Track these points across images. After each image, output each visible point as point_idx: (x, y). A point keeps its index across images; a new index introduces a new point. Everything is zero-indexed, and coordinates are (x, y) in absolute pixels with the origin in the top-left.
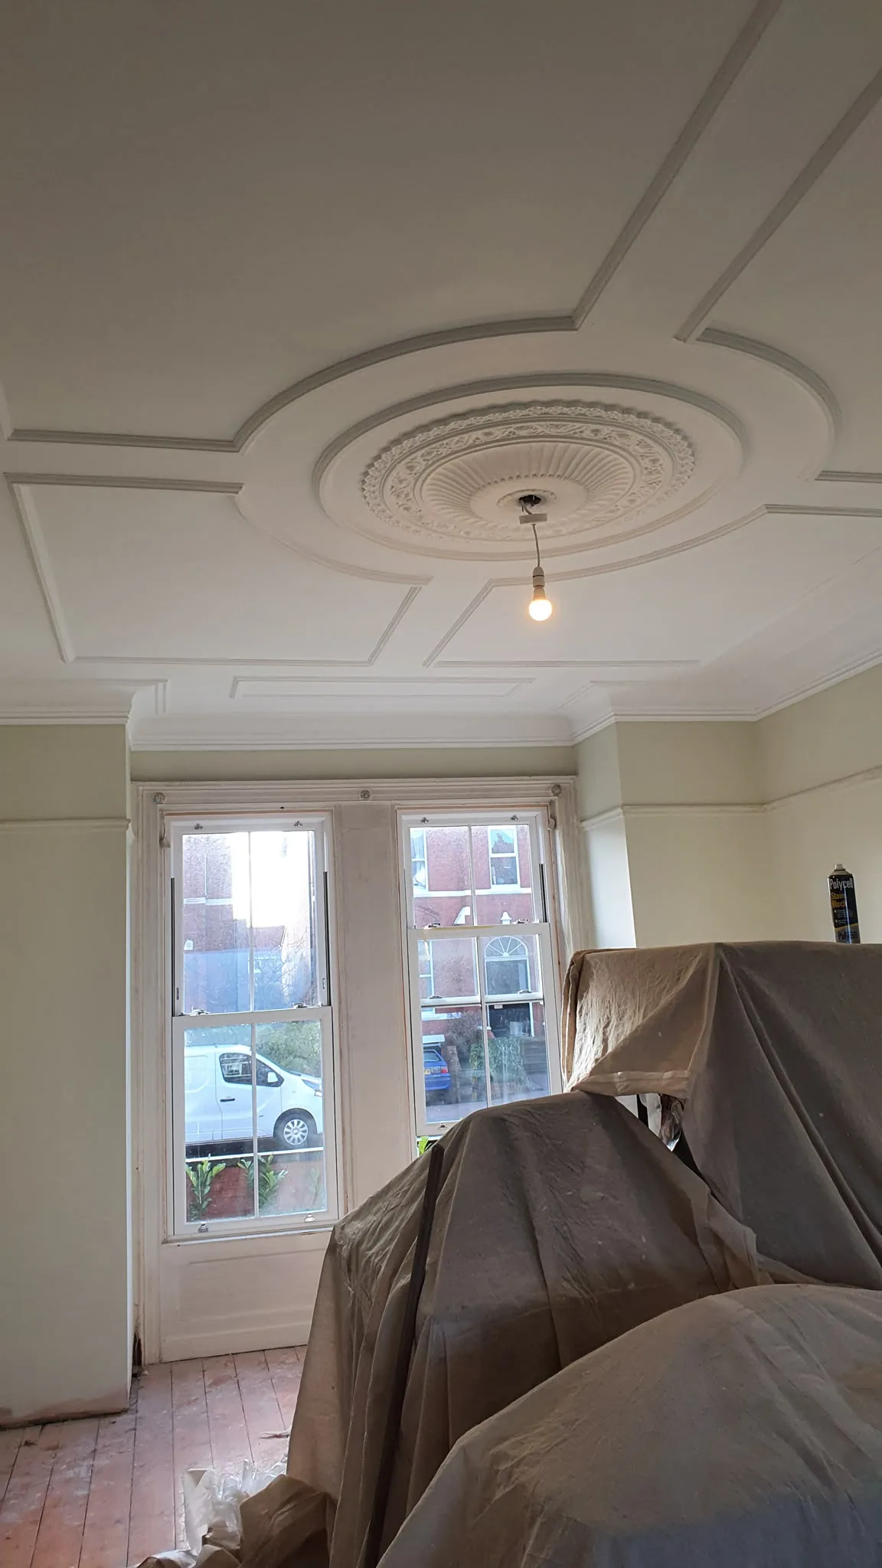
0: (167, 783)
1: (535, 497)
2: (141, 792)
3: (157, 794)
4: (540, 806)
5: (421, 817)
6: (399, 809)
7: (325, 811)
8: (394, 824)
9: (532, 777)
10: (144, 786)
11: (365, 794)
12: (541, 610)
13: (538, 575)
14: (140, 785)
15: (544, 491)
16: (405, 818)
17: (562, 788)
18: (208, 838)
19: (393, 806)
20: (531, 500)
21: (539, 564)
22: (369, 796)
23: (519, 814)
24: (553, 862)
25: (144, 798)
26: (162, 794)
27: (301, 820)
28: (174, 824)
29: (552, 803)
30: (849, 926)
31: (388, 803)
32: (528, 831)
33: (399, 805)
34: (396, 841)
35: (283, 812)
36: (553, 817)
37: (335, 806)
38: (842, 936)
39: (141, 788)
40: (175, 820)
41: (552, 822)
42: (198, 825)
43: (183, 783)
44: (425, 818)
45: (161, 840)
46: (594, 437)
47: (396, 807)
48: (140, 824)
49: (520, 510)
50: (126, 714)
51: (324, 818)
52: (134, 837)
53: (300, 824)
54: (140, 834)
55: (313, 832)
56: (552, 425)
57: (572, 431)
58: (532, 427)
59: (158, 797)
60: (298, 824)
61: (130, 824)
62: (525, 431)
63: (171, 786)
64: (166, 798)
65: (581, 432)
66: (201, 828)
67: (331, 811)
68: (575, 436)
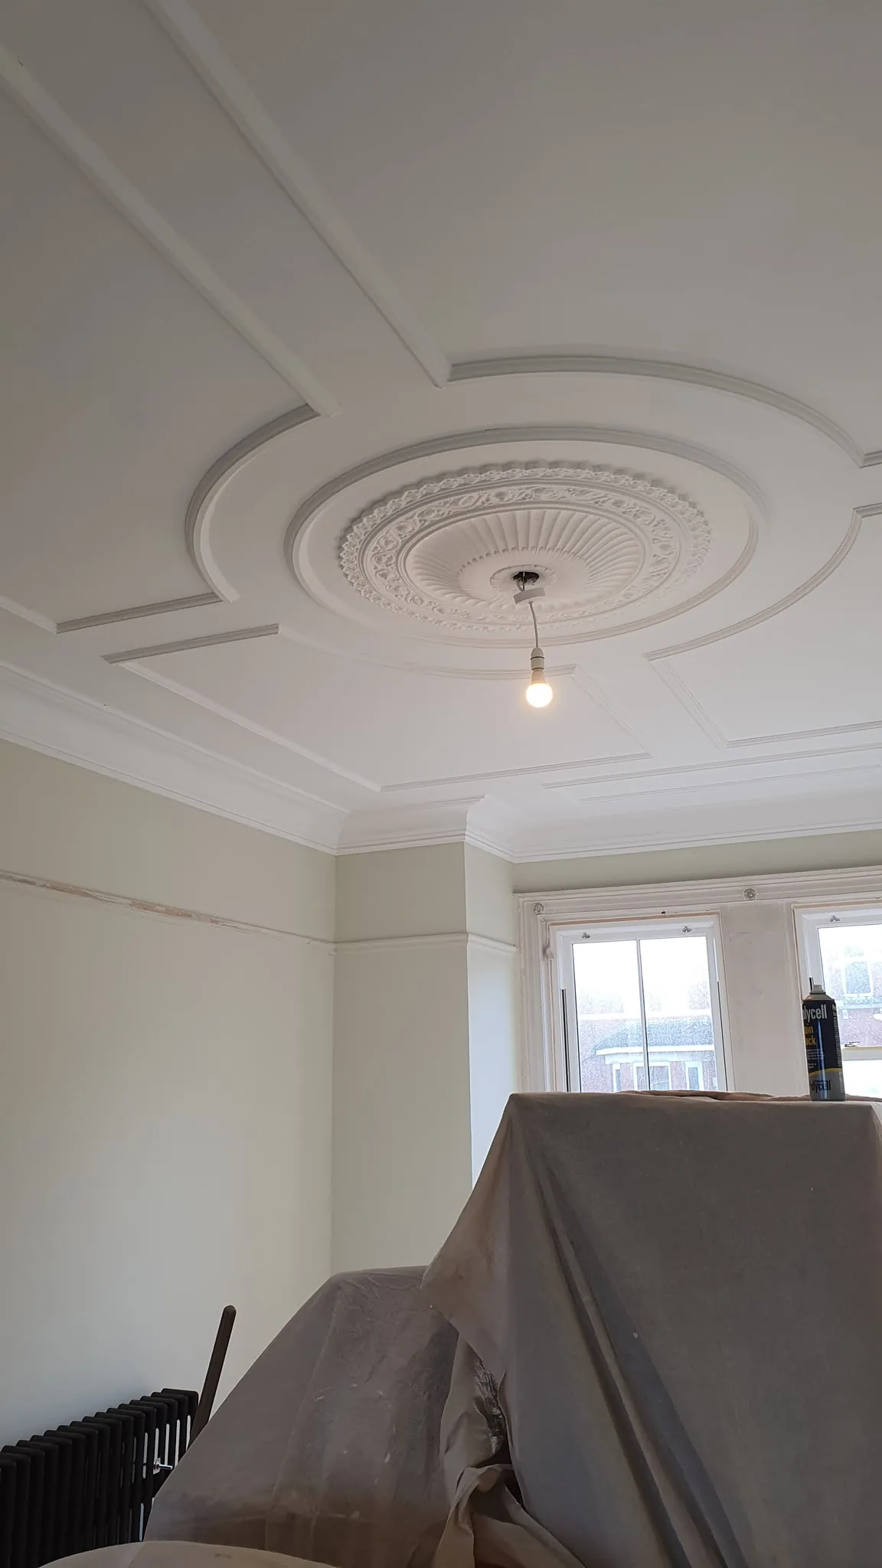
0: (545, 893)
1: (526, 573)
2: (521, 904)
3: (537, 904)
5: (829, 915)
6: (797, 907)
7: (711, 914)
8: (793, 928)
10: (523, 897)
11: (750, 893)
12: (539, 695)
13: (536, 657)
14: (520, 897)
16: (806, 918)
18: (598, 947)
19: (788, 905)
20: (525, 577)
21: (537, 646)
22: (754, 895)
25: (525, 908)
26: (539, 904)
27: (690, 925)
28: (560, 935)
31: (783, 902)
33: (796, 902)
34: (795, 945)
35: (665, 917)
37: (721, 908)
38: (815, 1085)
39: (521, 900)
40: (560, 930)
42: (585, 934)
43: (558, 892)
44: (834, 917)
45: (544, 951)
46: (509, 500)
47: (792, 906)
48: (522, 935)
49: (514, 588)
50: (462, 832)
51: (712, 922)
52: (514, 949)
53: (689, 931)
54: (522, 945)
55: (705, 938)
56: (447, 502)
57: (476, 502)
58: (433, 509)
59: (537, 908)
60: (687, 930)
61: (471, 937)
62: (433, 515)
63: (547, 896)
64: (545, 908)
65: (488, 500)
66: (588, 937)
67: (718, 913)
68: (486, 505)
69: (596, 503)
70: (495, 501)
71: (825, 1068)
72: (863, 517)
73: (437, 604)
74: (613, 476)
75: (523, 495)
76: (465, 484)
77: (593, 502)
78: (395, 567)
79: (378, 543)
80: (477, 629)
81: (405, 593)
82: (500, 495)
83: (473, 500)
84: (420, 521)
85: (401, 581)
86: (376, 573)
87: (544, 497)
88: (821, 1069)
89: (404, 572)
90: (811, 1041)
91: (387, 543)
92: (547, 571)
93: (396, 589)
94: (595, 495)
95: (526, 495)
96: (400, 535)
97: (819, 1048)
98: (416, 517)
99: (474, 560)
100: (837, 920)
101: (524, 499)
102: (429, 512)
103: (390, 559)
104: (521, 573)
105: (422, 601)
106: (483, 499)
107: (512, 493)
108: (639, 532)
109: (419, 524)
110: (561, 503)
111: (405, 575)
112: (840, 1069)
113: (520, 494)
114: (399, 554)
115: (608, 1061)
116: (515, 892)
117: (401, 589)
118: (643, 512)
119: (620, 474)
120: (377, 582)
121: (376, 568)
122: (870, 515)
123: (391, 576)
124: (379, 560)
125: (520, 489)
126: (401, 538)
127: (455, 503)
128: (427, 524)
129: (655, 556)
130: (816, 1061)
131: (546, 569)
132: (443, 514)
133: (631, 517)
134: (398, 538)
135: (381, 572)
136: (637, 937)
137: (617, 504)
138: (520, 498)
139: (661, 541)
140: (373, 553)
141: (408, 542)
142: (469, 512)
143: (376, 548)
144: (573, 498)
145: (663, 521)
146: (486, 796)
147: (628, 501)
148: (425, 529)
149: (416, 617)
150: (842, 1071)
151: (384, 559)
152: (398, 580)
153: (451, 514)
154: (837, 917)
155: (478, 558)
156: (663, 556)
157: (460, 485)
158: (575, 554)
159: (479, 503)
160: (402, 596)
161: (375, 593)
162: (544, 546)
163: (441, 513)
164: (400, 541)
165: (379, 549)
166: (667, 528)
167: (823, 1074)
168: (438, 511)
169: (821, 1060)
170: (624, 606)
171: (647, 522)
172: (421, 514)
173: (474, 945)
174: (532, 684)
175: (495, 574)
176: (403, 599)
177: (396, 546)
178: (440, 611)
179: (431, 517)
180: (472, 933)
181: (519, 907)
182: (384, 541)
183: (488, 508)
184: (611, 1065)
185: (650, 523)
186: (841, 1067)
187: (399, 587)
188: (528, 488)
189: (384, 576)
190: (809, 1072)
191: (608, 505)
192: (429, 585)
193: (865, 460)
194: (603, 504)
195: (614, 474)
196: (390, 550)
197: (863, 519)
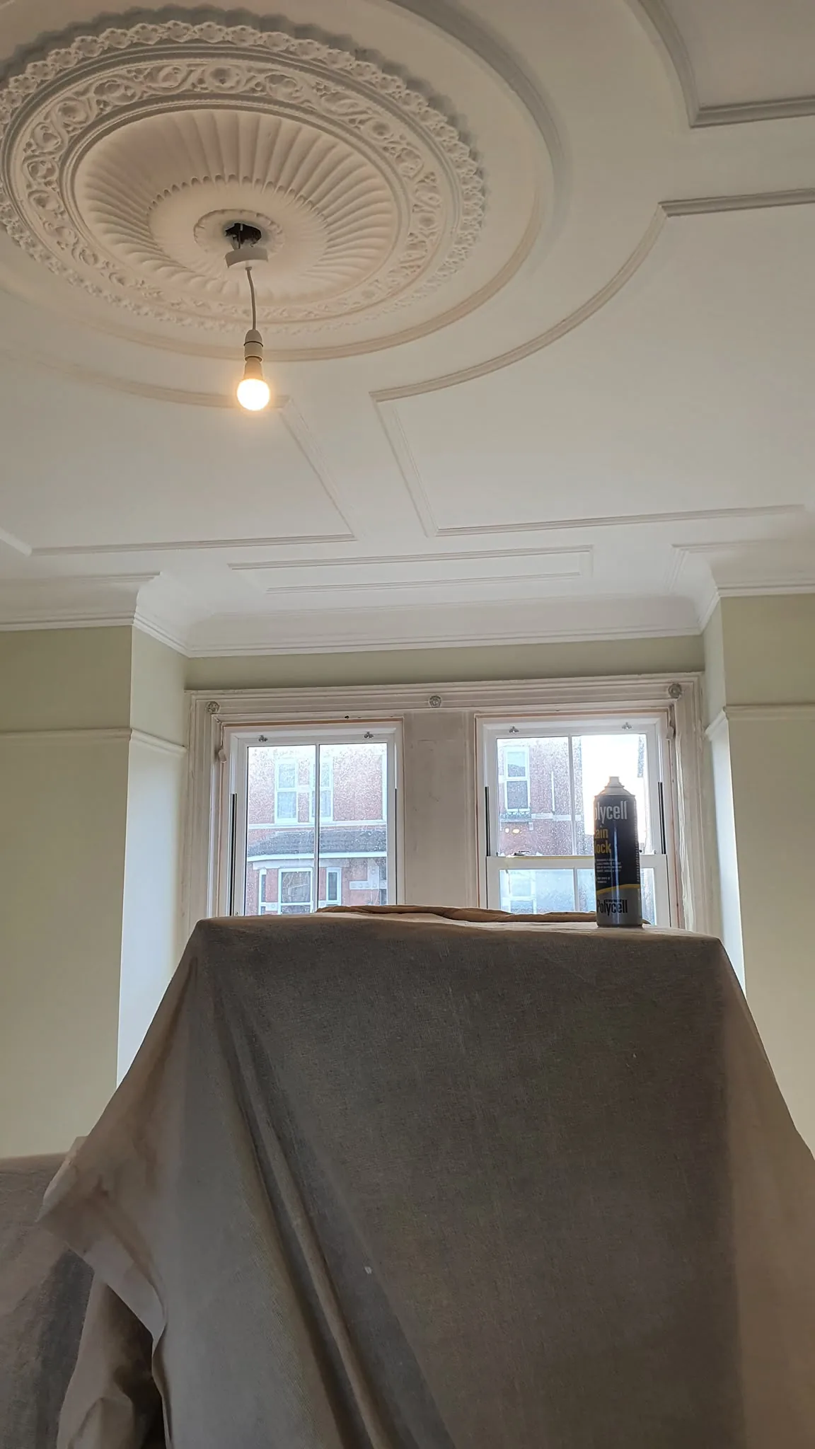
0: (221, 691)
1: (244, 225)
2: (194, 701)
3: (212, 703)
4: (659, 711)
5: (509, 726)
6: (479, 717)
7: (394, 720)
8: (473, 736)
9: (643, 676)
10: (197, 694)
11: (435, 699)
13: (253, 341)
14: (193, 694)
15: (258, 215)
16: (487, 728)
17: (683, 689)
18: (275, 751)
19: (472, 713)
20: (243, 232)
21: (254, 329)
22: (439, 702)
23: (632, 722)
24: (673, 781)
25: (198, 707)
26: (215, 703)
27: (372, 731)
28: (235, 737)
29: (672, 706)
30: (617, 886)
31: (466, 710)
32: (645, 740)
33: (479, 712)
34: (474, 754)
35: (348, 722)
36: (672, 724)
37: (405, 715)
39: (193, 697)
40: (235, 731)
41: (672, 731)
42: (262, 736)
43: (236, 691)
44: (514, 728)
45: (216, 753)
46: (232, 88)
47: (475, 715)
48: (192, 735)
49: (227, 247)
50: (131, 614)
51: (395, 729)
52: (183, 750)
53: (371, 736)
54: (192, 746)
55: (386, 744)
56: (139, 71)
57: (184, 80)
58: (119, 81)
59: (212, 707)
60: (368, 736)
61: (134, 734)
62: (118, 93)
63: (223, 694)
64: (220, 708)
65: (201, 81)
66: (266, 740)
67: (401, 720)
68: (198, 90)
69: (352, 121)
70: (212, 85)
71: (619, 885)
72: (669, 215)
73: (117, 268)
74: (381, 75)
75: (252, 84)
76: (169, 41)
77: (347, 118)
78: (58, 190)
79: (33, 135)
80: (169, 319)
81: (72, 240)
82: (221, 75)
83: (180, 77)
84: (98, 102)
85: (66, 216)
86: (30, 194)
87: (281, 93)
88: (615, 885)
89: (71, 201)
90: (604, 848)
91: (47, 137)
92: (274, 227)
93: (59, 231)
94: (352, 106)
95: (257, 85)
96: (66, 125)
97: (614, 857)
98: (91, 94)
99: (174, 187)
100: (516, 731)
101: (253, 90)
102: (113, 87)
103: (50, 171)
104: (237, 225)
105: (96, 260)
106: (193, 78)
107: (240, 73)
108: (400, 192)
109: (96, 110)
110: (305, 111)
111: (72, 204)
112: (638, 885)
113: (249, 80)
114: (64, 163)
115: (255, 868)
116: (189, 687)
117: (66, 231)
118: (410, 153)
119: (390, 74)
120: (31, 212)
121: (29, 186)
122: (678, 215)
123: (52, 205)
124: (34, 171)
125: (249, 70)
126: (68, 132)
127: (152, 76)
128: (108, 110)
129: (411, 234)
130: (608, 874)
131: (272, 223)
132: (133, 96)
133: (392, 158)
134: (63, 131)
135: (37, 195)
136: (318, 742)
137: (380, 129)
138: (247, 88)
139: (422, 211)
140: (24, 155)
141: (79, 140)
142: (172, 98)
143: (29, 145)
144: (322, 105)
145: (432, 174)
146: (161, 573)
147: (397, 128)
148: (106, 120)
149: (86, 287)
150: (640, 888)
151: (42, 170)
152: (62, 213)
153: (145, 98)
154: (516, 728)
155: (179, 186)
156: (421, 238)
157: (161, 42)
158: (313, 204)
159: (187, 86)
160: (67, 245)
161: (28, 233)
162: (273, 180)
163: (129, 93)
164: (67, 137)
165: (34, 147)
166: (434, 189)
167: (617, 892)
168: (127, 88)
169: (614, 873)
170: (361, 310)
171: (412, 174)
172: (100, 90)
173: (137, 743)
174: (245, 379)
175: (202, 218)
176: (68, 250)
177: (59, 148)
178: (121, 281)
179: (114, 98)
180: (137, 730)
181: (191, 705)
182: (43, 132)
183: (200, 96)
184: (258, 870)
185: (416, 176)
186: (640, 883)
187: (63, 227)
188: (261, 71)
189: (41, 202)
190: (598, 889)
191: (365, 130)
192: (107, 231)
193: (699, 117)
194: (362, 127)
195: (383, 72)
196: (51, 153)
197: (668, 219)
